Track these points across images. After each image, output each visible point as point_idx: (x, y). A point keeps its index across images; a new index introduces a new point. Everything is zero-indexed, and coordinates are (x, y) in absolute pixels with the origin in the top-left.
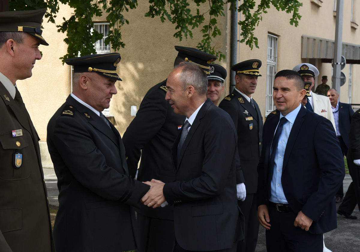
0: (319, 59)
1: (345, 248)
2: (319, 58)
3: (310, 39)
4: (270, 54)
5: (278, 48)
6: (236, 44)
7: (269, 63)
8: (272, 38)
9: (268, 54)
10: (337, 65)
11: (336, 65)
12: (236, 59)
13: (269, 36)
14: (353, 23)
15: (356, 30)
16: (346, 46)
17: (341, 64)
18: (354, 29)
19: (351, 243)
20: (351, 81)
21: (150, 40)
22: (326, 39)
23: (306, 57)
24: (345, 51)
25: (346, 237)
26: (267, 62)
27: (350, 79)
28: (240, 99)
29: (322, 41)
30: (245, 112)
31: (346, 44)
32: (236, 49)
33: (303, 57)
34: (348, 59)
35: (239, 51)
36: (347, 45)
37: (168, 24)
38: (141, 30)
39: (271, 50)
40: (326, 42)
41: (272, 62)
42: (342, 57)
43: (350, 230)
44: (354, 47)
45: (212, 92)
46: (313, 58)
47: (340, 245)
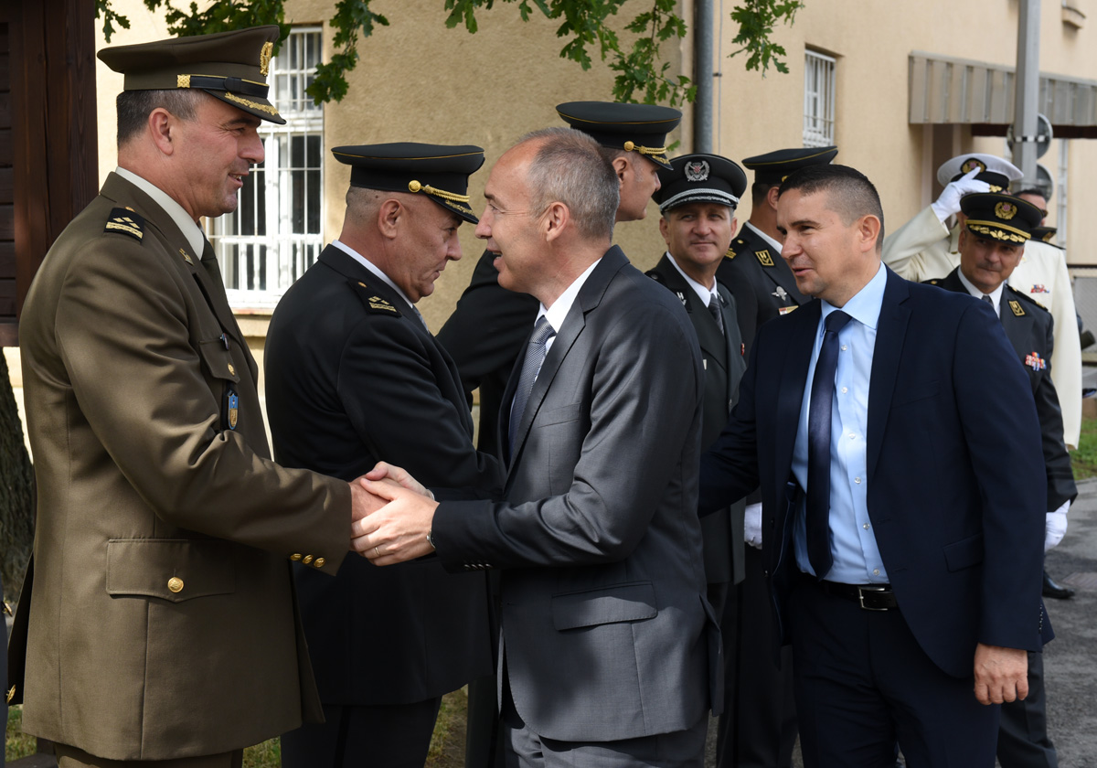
0: (963, 126)
1: (1071, 701)
2: (966, 122)
3: (934, 63)
4: (811, 114)
5: (837, 95)
6: (709, 85)
7: (810, 140)
8: (816, 63)
9: (806, 113)
10: (1025, 144)
11: (1020, 143)
12: (711, 131)
13: (809, 58)
14: (1069, 8)
15: (1080, 31)
16: (1050, 82)
17: (1036, 140)
18: (1071, 27)
19: (1089, 686)
20: (1066, 191)
21: (446, 78)
22: (986, 64)
23: (925, 120)
24: (1048, 100)
25: (1071, 668)
26: (805, 139)
27: (1061, 187)
28: (762, 255)
29: (975, 70)
30: (776, 291)
31: (1052, 77)
32: (711, 99)
33: (914, 121)
34: (1057, 123)
35: (719, 107)
36: (1052, 81)
37: (499, 28)
38: (418, 49)
39: (815, 100)
40: (986, 72)
41: (820, 137)
42: (1041, 120)
43: (1084, 648)
44: (1074, 85)
45: (701, 236)
46: (946, 122)
47: (1056, 691)
